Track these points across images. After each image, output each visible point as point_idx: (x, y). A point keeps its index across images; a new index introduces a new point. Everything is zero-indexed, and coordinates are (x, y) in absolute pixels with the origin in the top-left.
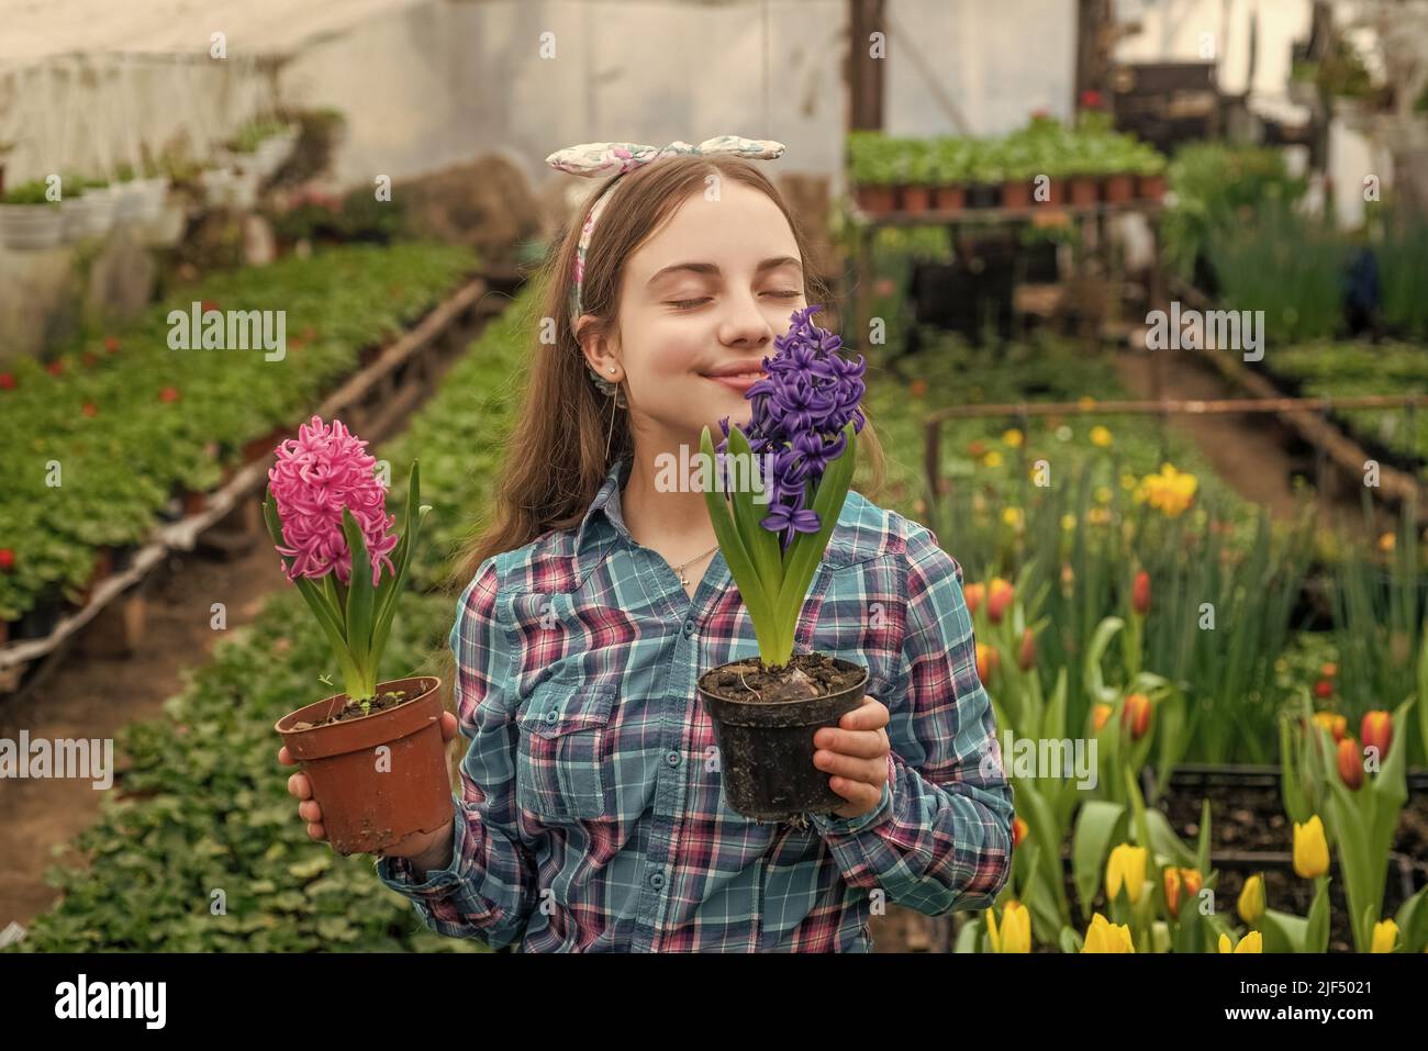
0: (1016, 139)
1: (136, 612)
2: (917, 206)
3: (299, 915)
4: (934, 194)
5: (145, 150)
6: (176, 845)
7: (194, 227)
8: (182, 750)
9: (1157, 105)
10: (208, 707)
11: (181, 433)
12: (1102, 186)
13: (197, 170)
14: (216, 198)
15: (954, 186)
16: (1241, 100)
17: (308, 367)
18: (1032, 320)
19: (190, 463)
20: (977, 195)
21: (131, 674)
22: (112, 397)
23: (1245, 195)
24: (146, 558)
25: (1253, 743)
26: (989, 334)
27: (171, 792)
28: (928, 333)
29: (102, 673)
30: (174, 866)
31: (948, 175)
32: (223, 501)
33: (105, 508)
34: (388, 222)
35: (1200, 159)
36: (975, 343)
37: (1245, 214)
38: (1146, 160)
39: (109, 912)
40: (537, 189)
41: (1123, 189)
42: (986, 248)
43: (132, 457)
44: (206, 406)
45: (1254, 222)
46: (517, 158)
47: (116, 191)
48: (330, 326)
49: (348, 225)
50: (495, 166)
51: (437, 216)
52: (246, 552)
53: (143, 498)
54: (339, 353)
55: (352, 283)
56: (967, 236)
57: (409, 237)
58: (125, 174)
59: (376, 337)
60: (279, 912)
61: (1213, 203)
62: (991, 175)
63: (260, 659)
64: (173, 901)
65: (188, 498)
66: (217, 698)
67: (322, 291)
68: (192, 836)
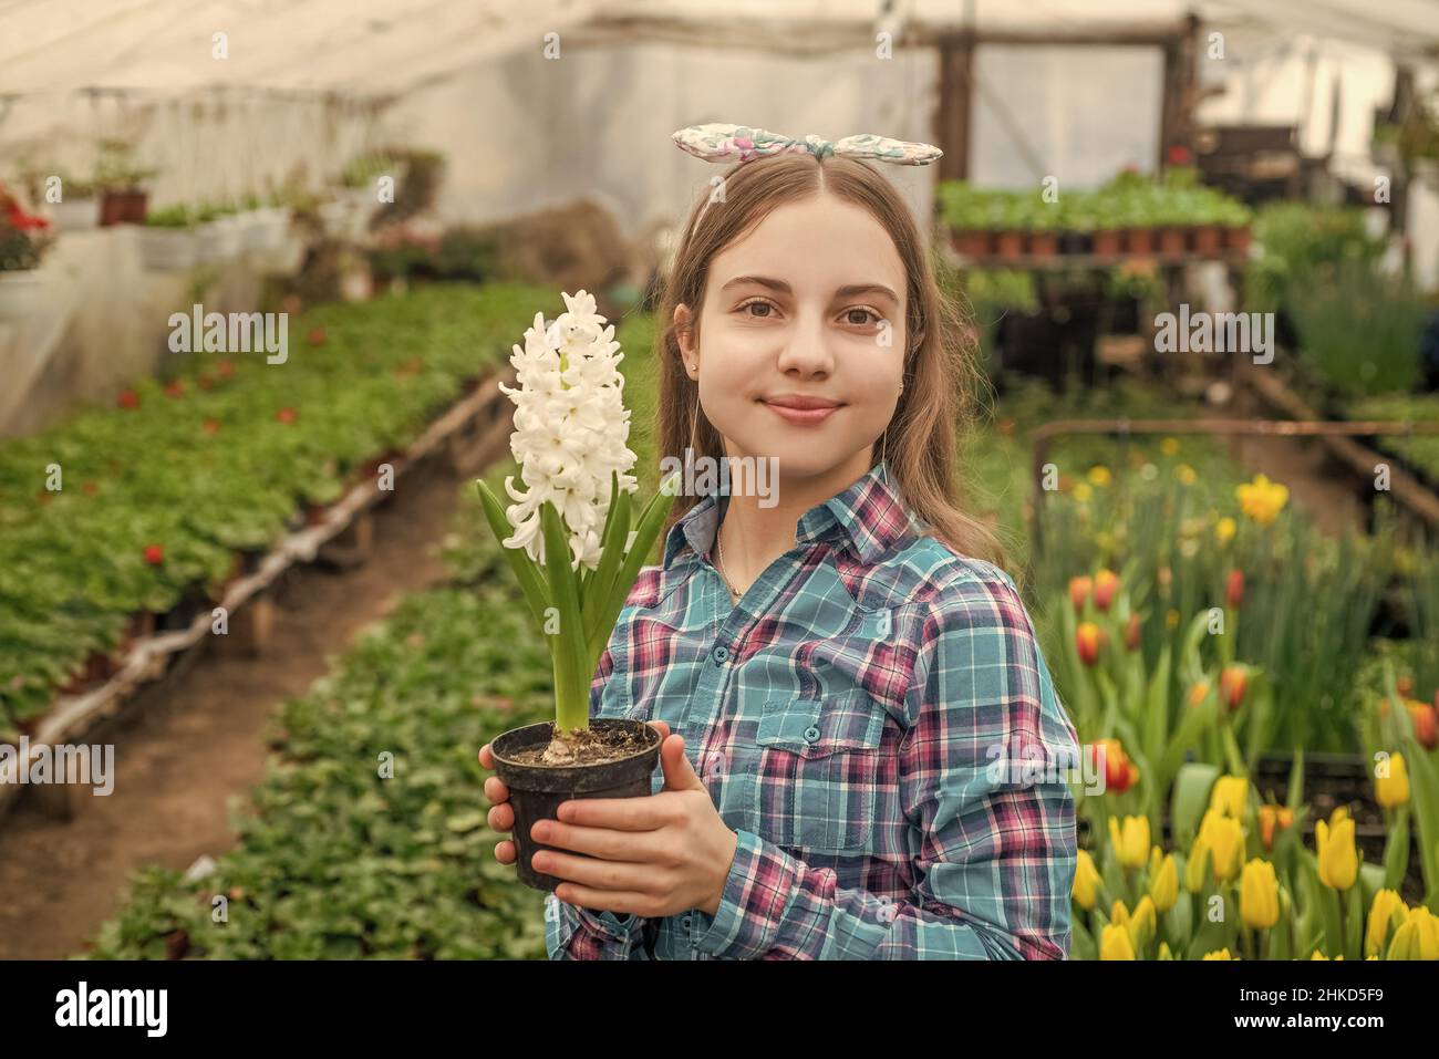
0: (1106, 191)
1: (264, 615)
2: (1011, 251)
3: (461, 859)
4: (1028, 240)
5: (269, 180)
6: (342, 799)
7: (312, 257)
8: (335, 723)
9: (1239, 165)
10: (354, 688)
11: (302, 450)
12: (1191, 237)
13: (316, 202)
14: (333, 230)
15: (1046, 235)
16: (1322, 163)
17: (415, 393)
18: (1115, 371)
19: (312, 476)
20: (1069, 242)
21: (258, 673)
22: (230, 418)
23: (1325, 253)
24: (273, 565)
25: (1334, 738)
26: (1073, 382)
27: (332, 757)
28: (1013, 379)
29: (232, 670)
30: (342, 818)
31: (1042, 222)
32: (339, 516)
33: (240, 513)
34: (481, 262)
35: (1284, 218)
36: (1058, 388)
37: (1325, 272)
38: (1232, 212)
39: (287, 854)
40: (628, 233)
41: (1208, 241)
42: (1073, 299)
43: (257, 469)
44: (324, 427)
45: (1335, 279)
46: (609, 203)
47: (244, 220)
48: (435, 356)
49: (443, 263)
50: (586, 212)
51: (529, 257)
52: (358, 566)
53: (273, 507)
54: (444, 383)
55: (450, 318)
56: (1053, 285)
57: (502, 276)
58: (252, 204)
59: (476, 370)
60: (445, 857)
61: (1294, 261)
62: (1082, 223)
63: (398, 649)
64: (345, 846)
65: (311, 511)
66: (361, 680)
67: (422, 324)
68: (356, 792)
